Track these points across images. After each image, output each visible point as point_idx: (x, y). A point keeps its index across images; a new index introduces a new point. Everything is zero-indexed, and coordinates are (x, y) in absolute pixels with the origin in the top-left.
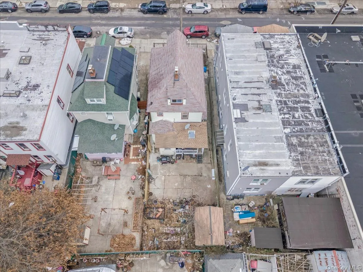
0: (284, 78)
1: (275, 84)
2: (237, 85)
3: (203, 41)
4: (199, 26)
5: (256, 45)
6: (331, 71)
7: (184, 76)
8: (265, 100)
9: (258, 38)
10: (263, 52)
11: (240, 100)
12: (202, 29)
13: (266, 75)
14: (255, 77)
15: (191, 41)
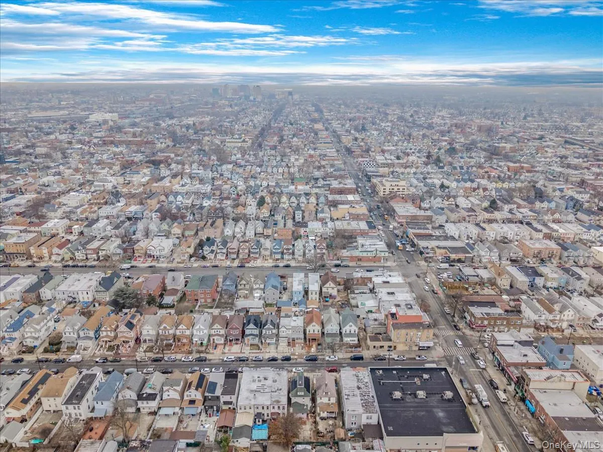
0: (362, 386)
1: (359, 388)
2: (346, 388)
3: (334, 374)
4: (333, 367)
5: (353, 375)
6: (383, 384)
7: (328, 385)
8: (355, 393)
9: (354, 373)
10: (356, 378)
11: (347, 393)
12: (334, 368)
13: (356, 385)
14: (353, 386)
15: (330, 373)
